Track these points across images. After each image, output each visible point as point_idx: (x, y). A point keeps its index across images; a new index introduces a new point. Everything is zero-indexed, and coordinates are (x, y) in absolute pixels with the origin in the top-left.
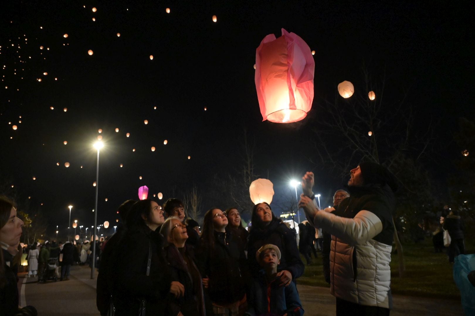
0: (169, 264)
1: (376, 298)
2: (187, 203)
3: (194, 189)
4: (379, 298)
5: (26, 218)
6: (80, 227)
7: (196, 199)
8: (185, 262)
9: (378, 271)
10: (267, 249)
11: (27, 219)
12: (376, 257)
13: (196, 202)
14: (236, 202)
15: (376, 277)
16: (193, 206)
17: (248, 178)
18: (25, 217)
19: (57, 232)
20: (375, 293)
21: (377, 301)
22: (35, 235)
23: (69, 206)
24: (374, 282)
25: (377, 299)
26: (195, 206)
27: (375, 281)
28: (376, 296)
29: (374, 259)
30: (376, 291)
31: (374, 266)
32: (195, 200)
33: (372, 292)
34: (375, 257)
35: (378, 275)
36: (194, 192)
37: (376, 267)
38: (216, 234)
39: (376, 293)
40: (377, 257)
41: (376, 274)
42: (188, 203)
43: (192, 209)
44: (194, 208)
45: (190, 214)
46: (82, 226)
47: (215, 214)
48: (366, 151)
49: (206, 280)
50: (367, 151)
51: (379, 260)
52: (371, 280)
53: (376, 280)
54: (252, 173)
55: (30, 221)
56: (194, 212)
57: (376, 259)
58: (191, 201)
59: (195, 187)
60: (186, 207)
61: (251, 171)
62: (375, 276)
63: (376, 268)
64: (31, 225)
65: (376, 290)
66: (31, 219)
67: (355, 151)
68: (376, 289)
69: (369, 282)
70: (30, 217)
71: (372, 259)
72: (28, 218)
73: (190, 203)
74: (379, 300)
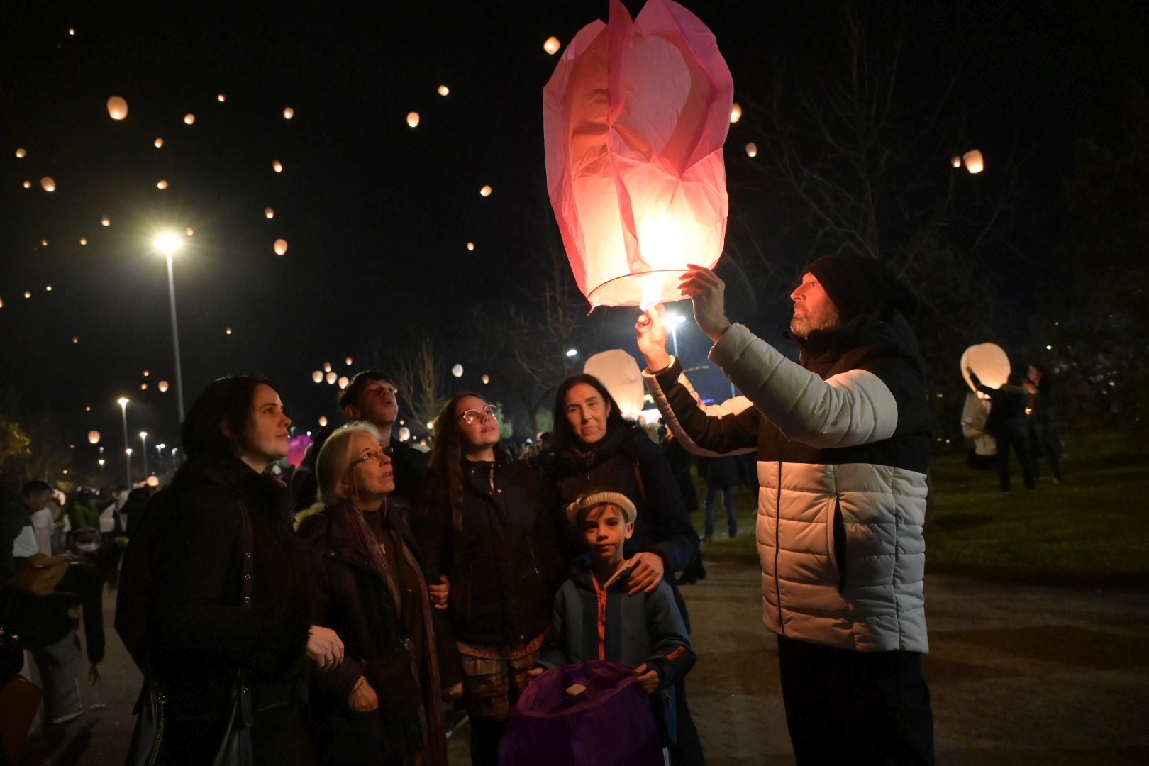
0: (333, 554)
1: (900, 629)
2: (409, 379)
3: (424, 345)
4: (904, 629)
5: (15, 433)
6: (158, 446)
7: (431, 369)
8: (381, 549)
9: (901, 556)
10: (593, 507)
11: (17, 436)
12: (896, 519)
13: (432, 375)
14: (529, 372)
15: (898, 574)
16: (425, 386)
17: (555, 310)
18: (11, 432)
19: (102, 462)
20: (896, 616)
21: (900, 635)
22: (47, 473)
23: (119, 398)
24: (892, 586)
25: (901, 632)
26: (429, 386)
27: (894, 583)
28: (899, 624)
29: (892, 525)
30: (898, 611)
31: (891, 543)
32: (429, 372)
33: (889, 614)
34: (893, 518)
35: (900, 567)
36: (424, 349)
37: (897, 545)
38: (467, 465)
39: (898, 616)
40: (899, 520)
41: (896, 566)
42: (412, 378)
43: (424, 393)
44: (427, 390)
45: (418, 405)
46: (163, 446)
47: (463, 411)
48: (848, 231)
49: (442, 590)
50: (853, 231)
51: (903, 526)
52: (884, 584)
53: (898, 580)
54: (566, 298)
55: (26, 439)
56: (429, 401)
57: (897, 524)
58: (420, 374)
59: (428, 340)
60: (409, 389)
61: (563, 293)
62: (896, 571)
63: (897, 549)
64: (28, 451)
65: (898, 607)
66: (27, 436)
67: (821, 233)
68: (897, 604)
69: (881, 588)
70: (25, 429)
71: (884, 525)
72: (18, 433)
73: (417, 378)
74: (904, 633)
